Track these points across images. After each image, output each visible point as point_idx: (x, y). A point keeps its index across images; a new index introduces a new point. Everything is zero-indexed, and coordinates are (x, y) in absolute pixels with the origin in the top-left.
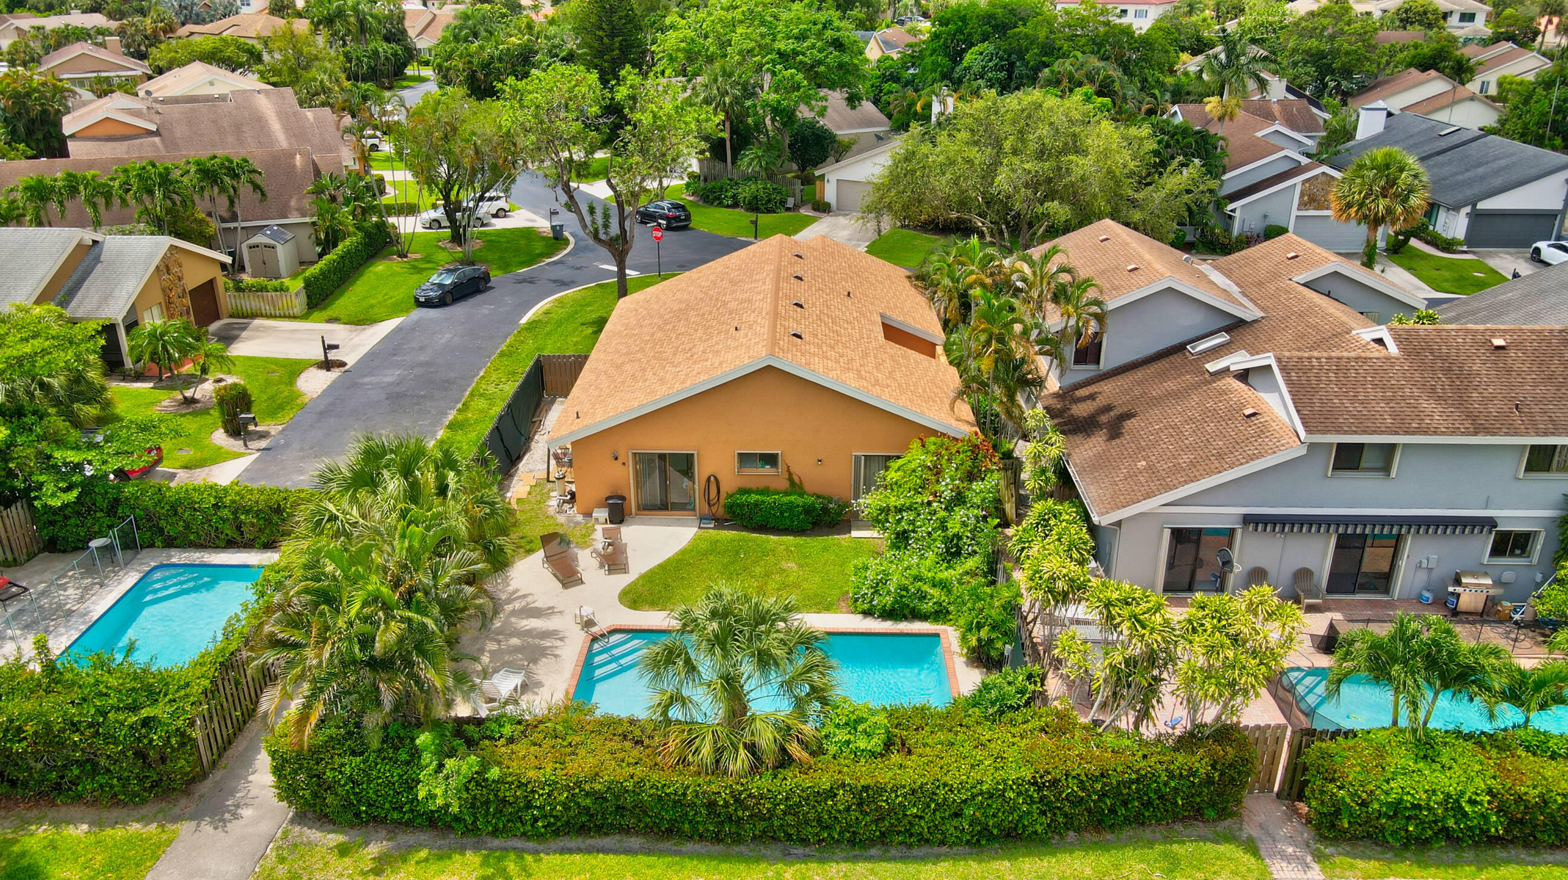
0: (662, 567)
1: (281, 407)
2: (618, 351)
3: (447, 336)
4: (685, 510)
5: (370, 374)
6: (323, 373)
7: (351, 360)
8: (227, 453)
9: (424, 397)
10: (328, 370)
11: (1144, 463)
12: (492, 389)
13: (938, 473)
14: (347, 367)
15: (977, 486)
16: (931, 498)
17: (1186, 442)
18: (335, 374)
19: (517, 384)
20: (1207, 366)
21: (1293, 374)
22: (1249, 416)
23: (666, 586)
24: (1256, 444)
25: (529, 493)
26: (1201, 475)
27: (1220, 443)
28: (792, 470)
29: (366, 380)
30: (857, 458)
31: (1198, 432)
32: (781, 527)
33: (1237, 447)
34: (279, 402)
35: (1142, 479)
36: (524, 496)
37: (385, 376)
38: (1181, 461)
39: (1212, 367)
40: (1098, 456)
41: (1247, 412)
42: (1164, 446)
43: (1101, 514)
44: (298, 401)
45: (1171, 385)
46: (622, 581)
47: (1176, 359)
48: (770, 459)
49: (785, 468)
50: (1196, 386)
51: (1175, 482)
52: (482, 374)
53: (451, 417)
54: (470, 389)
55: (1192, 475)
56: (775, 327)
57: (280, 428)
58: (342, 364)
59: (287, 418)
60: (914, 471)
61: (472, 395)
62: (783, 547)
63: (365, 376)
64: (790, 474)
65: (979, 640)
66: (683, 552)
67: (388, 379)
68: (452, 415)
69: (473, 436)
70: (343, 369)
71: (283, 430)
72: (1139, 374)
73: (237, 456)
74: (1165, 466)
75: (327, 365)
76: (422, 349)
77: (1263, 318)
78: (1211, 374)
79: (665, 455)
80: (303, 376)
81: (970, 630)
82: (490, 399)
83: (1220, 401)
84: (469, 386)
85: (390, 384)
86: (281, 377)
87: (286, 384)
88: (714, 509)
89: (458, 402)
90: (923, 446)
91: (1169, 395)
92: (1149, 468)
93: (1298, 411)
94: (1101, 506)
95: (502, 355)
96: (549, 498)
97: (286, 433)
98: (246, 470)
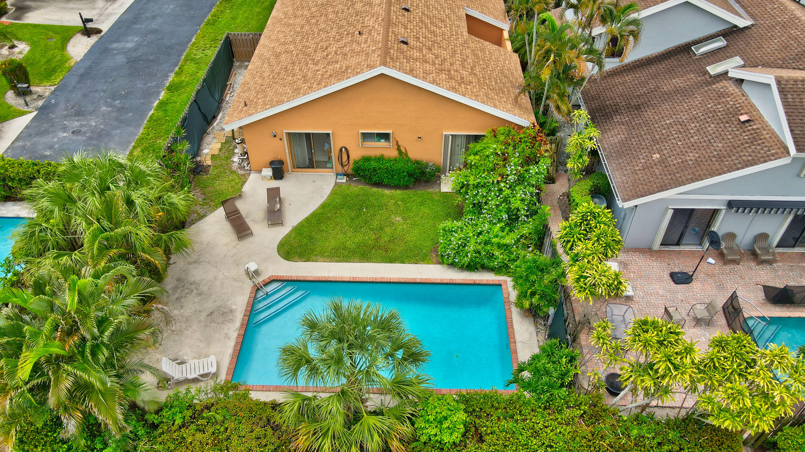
0: (308, 220)
1: (53, 71)
2: (277, 40)
3: (172, 6)
4: (326, 167)
5: (117, 41)
6: (85, 39)
7: (105, 27)
8: (15, 111)
9: (153, 61)
10: (89, 37)
11: (658, 156)
12: (200, 55)
13: (505, 159)
14: (102, 34)
15: (533, 169)
16: (499, 179)
17: (692, 140)
18: (94, 39)
19: (217, 49)
20: (708, 68)
21: (789, 96)
22: (744, 122)
23: (311, 238)
24: (750, 150)
25: (220, 150)
26: (705, 175)
27: (720, 145)
28: (400, 144)
29: (115, 45)
30: (446, 137)
31: (701, 132)
32: (392, 185)
33: (734, 151)
34: (53, 66)
35: (657, 171)
36: (216, 152)
37: (127, 42)
38: (688, 158)
39: (714, 69)
40: (622, 143)
41: (743, 118)
42: (674, 141)
43: (624, 200)
44: (67, 65)
45: (678, 82)
46: (281, 232)
47: (684, 58)
48: (385, 136)
49: (395, 143)
50: (699, 86)
51: (684, 178)
52: (193, 40)
53: (170, 79)
54: (185, 54)
55: (697, 174)
56: (388, 32)
57: (53, 88)
58: (99, 31)
59: (58, 80)
60: (488, 156)
61: (186, 60)
62: (393, 201)
63: (113, 42)
64: (399, 146)
65: (531, 304)
66: (323, 206)
67: (130, 45)
68: (172, 78)
69: (184, 97)
70: (99, 35)
71: (55, 90)
72: (653, 69)
73: (22, 114)
74: (675, 162)
75: (88, 32)
76: (154, 17)
77: (752, 25)
78: (711, 77)
79: (309, 133)
80: (72, 41)
81: (525, 296)
82: (197, 62)
83: (719, 104)
84: (184, 51)
85: (130, 50)
86: (56, 43)
87: (59, 49)
88: (346, 168)
89: (176, 65)
90: (495, 136)
91: (677, 91)
92: (662, 161)
93: (792, 131)
94: (625, 193)
95: (208, 24)
96: (234, 154)
97: (56, 93)
98: (27, 127)
